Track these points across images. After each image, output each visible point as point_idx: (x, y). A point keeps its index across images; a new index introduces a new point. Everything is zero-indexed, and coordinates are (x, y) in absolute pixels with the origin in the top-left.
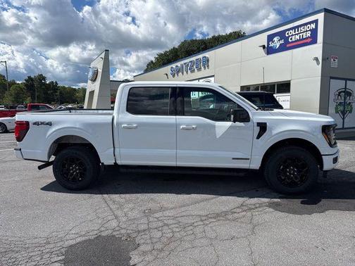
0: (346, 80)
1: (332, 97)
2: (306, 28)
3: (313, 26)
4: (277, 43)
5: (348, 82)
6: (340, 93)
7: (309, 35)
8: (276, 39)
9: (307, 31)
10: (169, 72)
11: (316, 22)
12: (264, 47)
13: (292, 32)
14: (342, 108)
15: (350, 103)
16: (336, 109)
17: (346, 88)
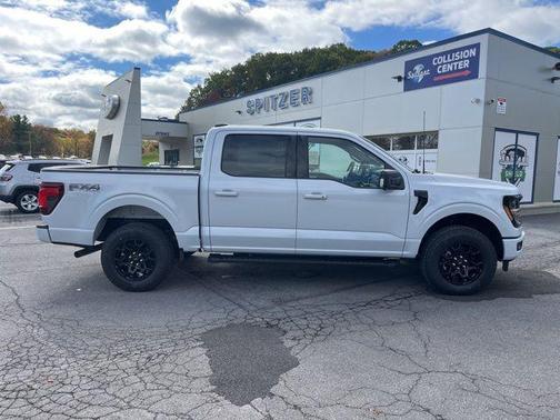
0: (517, 132)
1: (498, 157)
2: (463, 55)
3: (473, 52)
4: (419, 73)
5: (520, 135)
6: (508, 151)
7: (467, 65)
8: (418, 68)
9: (463, 59)
10: (244, 109)
11: (477, 46)
12: (399, 78)
13: (443, 59)
14: (510, 174)
15: (521, 167)
16: (503, 174)
17: (516, 145)
